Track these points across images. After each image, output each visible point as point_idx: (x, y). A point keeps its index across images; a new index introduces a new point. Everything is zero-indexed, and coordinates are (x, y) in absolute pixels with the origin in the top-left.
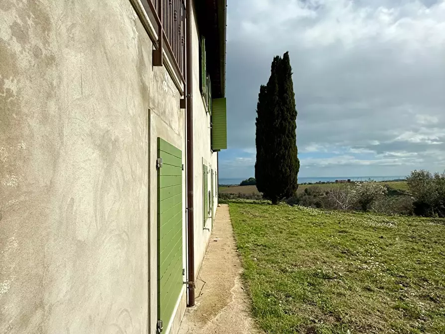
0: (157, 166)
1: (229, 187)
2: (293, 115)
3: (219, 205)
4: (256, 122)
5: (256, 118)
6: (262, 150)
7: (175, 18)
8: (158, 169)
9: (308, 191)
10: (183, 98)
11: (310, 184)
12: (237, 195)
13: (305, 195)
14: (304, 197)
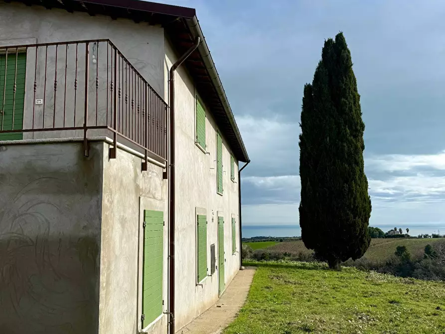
0: (143, 226)
1: (281, 241)
2: (357, 130)
3: (243, 267)
4: (299, 141)
5: (300, 136)
6: (309, 183)
7: (157, 126)
8: (144, 227)
9: (432, 250)
10: (165, 171)
11: (435, 236)
12: (297, 257)
13: (426, 257)
14: (423, 262)
